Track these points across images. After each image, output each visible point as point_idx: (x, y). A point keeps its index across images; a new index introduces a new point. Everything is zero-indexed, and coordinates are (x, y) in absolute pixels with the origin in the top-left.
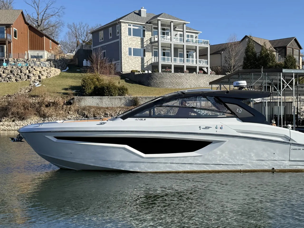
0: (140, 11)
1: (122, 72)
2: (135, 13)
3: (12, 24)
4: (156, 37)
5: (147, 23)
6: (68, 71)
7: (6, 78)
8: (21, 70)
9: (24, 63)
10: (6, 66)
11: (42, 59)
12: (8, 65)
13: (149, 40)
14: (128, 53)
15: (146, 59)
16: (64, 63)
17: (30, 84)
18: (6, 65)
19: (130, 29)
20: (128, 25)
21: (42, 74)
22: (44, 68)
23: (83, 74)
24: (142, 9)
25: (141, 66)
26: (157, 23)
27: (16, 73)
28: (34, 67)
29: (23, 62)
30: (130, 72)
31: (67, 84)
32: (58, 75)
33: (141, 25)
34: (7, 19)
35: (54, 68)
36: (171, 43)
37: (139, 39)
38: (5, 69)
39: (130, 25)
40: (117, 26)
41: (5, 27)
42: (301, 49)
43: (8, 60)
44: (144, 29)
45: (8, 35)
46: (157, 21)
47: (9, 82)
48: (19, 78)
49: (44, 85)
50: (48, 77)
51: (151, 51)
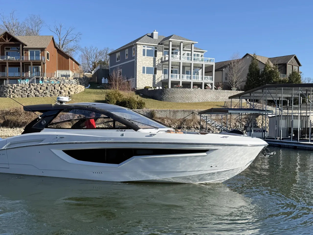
0: (152, 34)
1: (136, 88)
2: (148, 36)
3: (46, 48)
4: (167, 57)
5: (159, 44)
6: (90, 88)
7: (43, 93)
8: (54, 87)
9: (56, 81)
10: (42, 84)
11: (70, 78)
13: (161, 60)
14: (142, 71)
15: (157, 76)
16: (86, 81)
18: (42, 82)
19: (144, 50)
20: (142, 47)
21: (71, 90)
22: (72, 85)
23: (104, 90)
24: (154, 32)
25: (152, 83)
26: (168, 44)
27: (51, 89)
28: (65, 84)
29: (54, 80)
30: (144, 88)
31: (92, 99)
32: (83, 91)
33: (154, 46)
34: (42, 44)
35: (80, 85)
36: (180, 61)
37: (152, 58)
38: (41, 86)
39: (145, 47)
40: (133, 48)
41: (40, 50)
42: (300, 66)
43: (43, 79)
44: (156, 49)
45: (43, 57)
46: (168, 42)
47: (45, 97)
48: (53, 93)
49: (74, 100)
50: (76, 93)
51: (162, 69)
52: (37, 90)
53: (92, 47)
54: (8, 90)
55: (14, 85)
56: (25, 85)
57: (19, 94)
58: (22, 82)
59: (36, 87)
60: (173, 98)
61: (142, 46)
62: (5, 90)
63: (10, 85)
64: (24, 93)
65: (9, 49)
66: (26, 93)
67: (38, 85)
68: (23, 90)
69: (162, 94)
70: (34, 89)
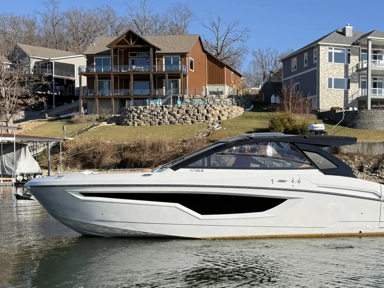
0: (344, 30)
1: (319, 109)
2: (338, 32)
3: (188, 53)
4: (365, 63)
5: (353, 44)
6: (252, 110)
7: (181, 119)
8: (198, 109)
9: (201, 100)
10: (181, 105)
11: (222, 96)
12: (183, 104)
13: (356, 67)
14: (328, 84)
15: (350, 92)
16: (248, 101)
17: (208, 127)
18: (181, 103)
19: (330, 54)
20: (328, 49)
21: (222, 114)
22: (225, 106)
23: (271, 113)
24: (346, 27)
25: (343, 101)
26: (367, 43)
27: (192, 113)
28: (213, 106)
29: (200, 100)
30: (330, 110)
31: (252, 126)
32: (241, 115)
33: (345, 47)
34: (182, 47)
35: (236, 107)
37: (342, 66)
38: (179, 109)
39: (332, 49)
40: (315, 50)
41: (180, 56)
43: (183, 98)
44: (350, 52)
45: (183, 66)
46: (367, 41)
47: (184, 124)
48: (196, 119)
49: (224, 128)
50: (229, 117)
51: (358, 81)
52: (172, 114)
53: (270, 49)
54: (131, 114)
55: (140, 107)
56: (156, 107)
57: (147, 121)
58: (151, 103)
59: (171, 109)
60: (371, 124)
61: (328, 47)
62: (127, 116)
63: (135, 108)
64: (154, 119)
65: (135, 55)
66: (157, 118)
67: (174, 106)
68: (153, 115)
69: (355, 119)
70: (169, 113)
